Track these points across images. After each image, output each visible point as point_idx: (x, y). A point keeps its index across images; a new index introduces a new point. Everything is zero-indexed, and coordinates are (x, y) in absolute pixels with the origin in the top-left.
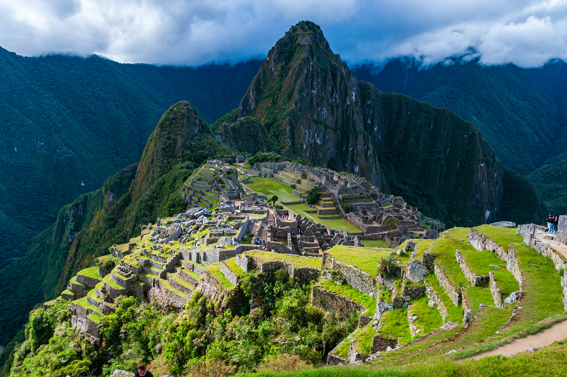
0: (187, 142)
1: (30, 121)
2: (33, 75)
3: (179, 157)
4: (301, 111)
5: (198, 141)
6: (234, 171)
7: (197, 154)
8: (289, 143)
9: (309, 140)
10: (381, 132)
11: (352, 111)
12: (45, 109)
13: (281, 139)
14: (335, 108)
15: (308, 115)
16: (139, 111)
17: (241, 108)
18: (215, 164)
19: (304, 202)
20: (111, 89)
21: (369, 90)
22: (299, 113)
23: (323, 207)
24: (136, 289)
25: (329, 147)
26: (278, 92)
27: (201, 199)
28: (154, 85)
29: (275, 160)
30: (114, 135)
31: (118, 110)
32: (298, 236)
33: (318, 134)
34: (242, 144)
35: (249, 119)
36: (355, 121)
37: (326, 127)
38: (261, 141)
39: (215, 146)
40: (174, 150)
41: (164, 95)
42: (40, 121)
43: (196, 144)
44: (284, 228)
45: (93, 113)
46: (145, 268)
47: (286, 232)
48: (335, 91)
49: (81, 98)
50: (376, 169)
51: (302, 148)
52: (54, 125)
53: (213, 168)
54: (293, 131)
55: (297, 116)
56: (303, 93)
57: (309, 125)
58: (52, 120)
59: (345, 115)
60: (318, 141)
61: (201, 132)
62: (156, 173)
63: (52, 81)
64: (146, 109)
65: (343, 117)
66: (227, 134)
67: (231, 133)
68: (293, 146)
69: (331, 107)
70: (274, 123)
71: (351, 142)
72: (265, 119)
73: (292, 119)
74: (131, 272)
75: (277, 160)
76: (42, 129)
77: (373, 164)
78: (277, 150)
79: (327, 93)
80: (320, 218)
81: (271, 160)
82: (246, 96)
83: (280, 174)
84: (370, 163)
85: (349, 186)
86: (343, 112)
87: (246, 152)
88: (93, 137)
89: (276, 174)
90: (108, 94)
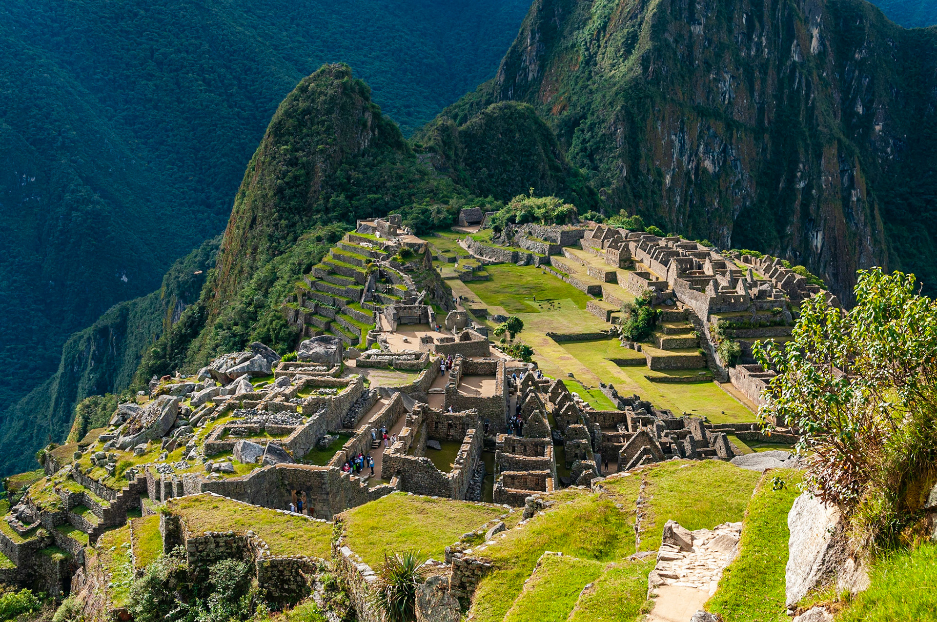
0: (338, 172)
1: (5, 126)
2: (11, 12)
3: (318, 211)
4: (658, 84)
5: (368, 169)
6: (421, 251)
7: (362, 202)
8: (621, 171)
9: (680, 163)
10: (894, 138)
11: (807, 80)
12: (40, 95)
13: (600, 160)
14: (757, 74)
15: (680, 94)
16: (260, 93)
17: (502, 79)
18: (375, 229)
19: (615, 334)
20: (193, 41)
21: (861, 22)
22: (652, 89)
23: (664, 349)
24: (45, 570)
25: (738, 182)
26: (599, 32)
27: (332, 324)
28: (298, 25)
29: (558, 217)
30: (200, 155)
31: (211, 92)
32: (500, 438)
33: (706, 145)
34: (491, 176)
35: (509, 107)
36: (813, 107)
37: (730, 125)
38: (541, 167)
39: (411, 181)
40: (307, 193)
41: (322, 51)
42: (28, 124)
43: (361, 176)
44: (462, 414)
45: (151, 100)
46: (71, 514)
47: (464, 425)
48: (757, 24)
49: (124, 66)
50: (876, 241)
51: (661, 184)
52: (60, 135)
53: (370, 241)
54: (634, 139)
55: (647, 97)
56: (666, 35)
57: (683, 122)
58: (56, 121)
59: (786, 91)
60: (708, 164)
61: (377, 145)
62: (262, 253)
63: (56, 25)
64: (276, 87)
65: (779, 97)
66: (450, 148)
67: (460, 146)
68: (633, 180)
69: (745, 70)
70: (584, 117)
71: (801, 166)
72: (563, 108)
73: (633, 106)
74: (37, 523)
75: (561, 219)
76: (31, 144)
77: (865, 225)
78: (585, 190)
79: (736, 32)
80: (652, 380)
81: (548, 219)
82: (515, 47)
83: (567, 254)
84: (856, 224)
85: (740, 290)
86: (781, 82)
87: (490, 198)
88: (149, 162)
89: (556, 257)
90: (187, 52)
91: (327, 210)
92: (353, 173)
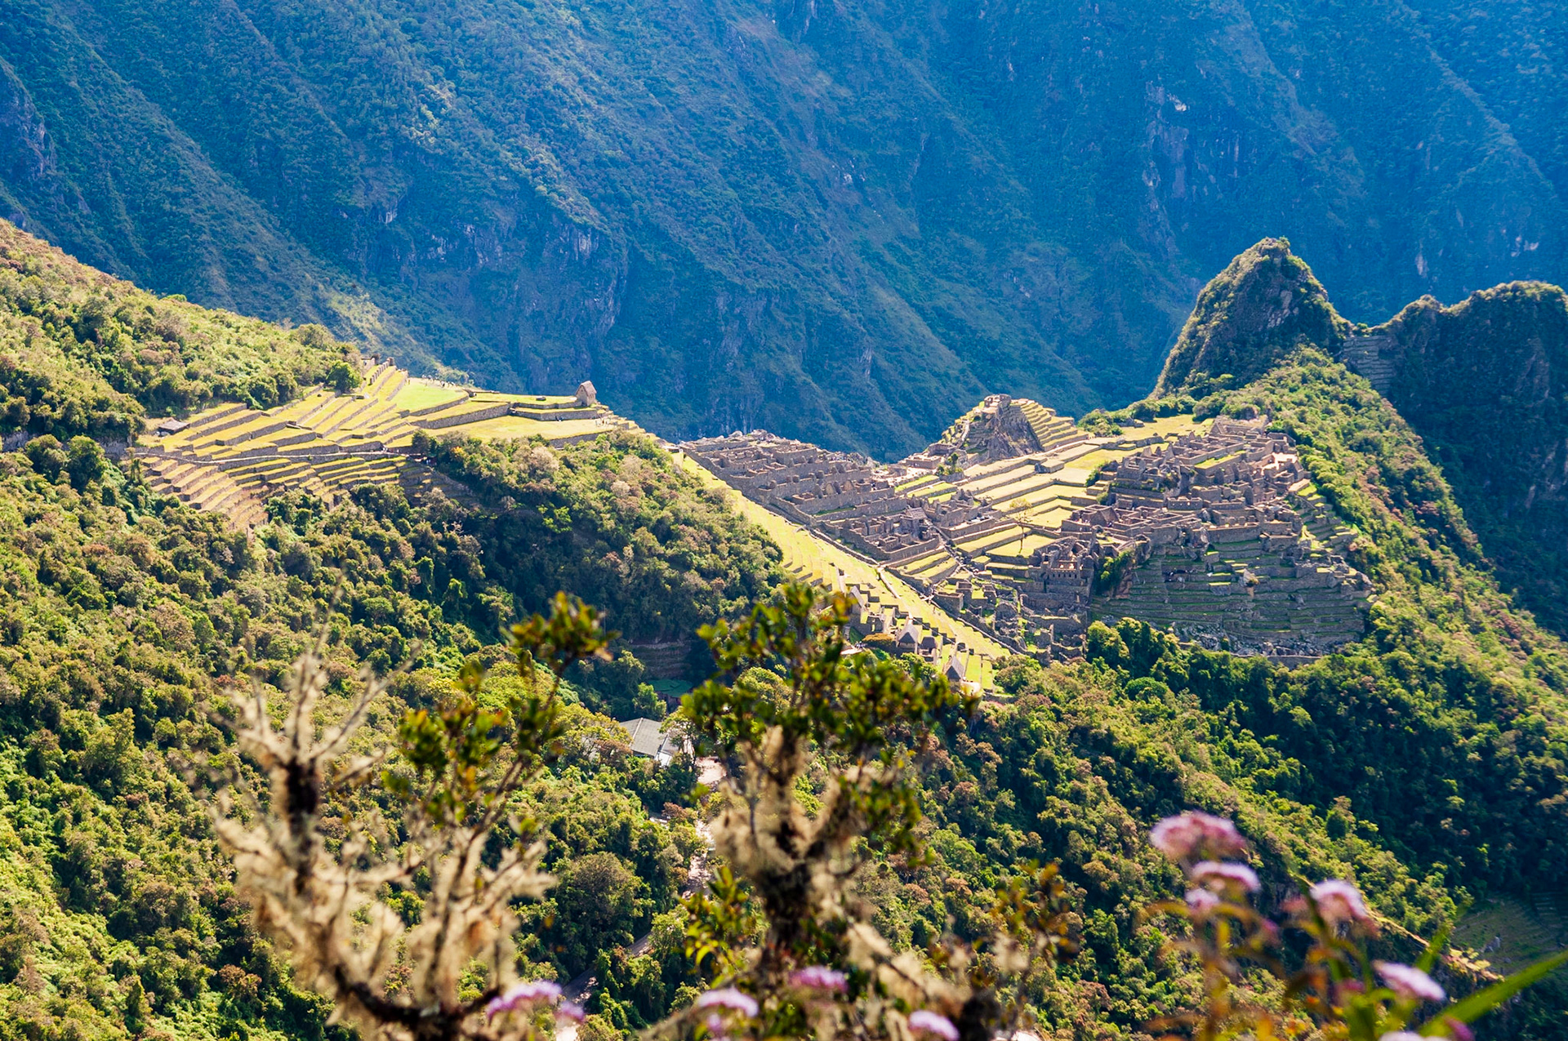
1: (1506, 138)
91: (1192, 385)
92: (1232, 353)
